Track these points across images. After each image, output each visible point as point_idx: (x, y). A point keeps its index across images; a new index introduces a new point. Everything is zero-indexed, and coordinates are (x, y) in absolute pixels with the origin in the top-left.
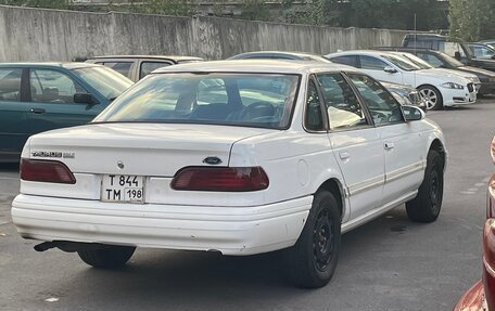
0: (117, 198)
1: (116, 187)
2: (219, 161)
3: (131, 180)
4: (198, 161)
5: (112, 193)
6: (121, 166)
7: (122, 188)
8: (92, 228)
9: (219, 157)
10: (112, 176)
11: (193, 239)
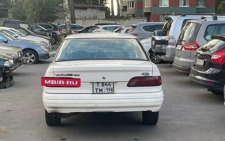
0: (101, 92)
1: (100, 87)
2: (148, 74)
3: (107, 84)
4: (139, 75)
5: (98, 90)
6: (104, 78)
7: (103, 88)
8: (94, 106)
9: (148, 72)
10: (98, 83)
11: (141, 106)
